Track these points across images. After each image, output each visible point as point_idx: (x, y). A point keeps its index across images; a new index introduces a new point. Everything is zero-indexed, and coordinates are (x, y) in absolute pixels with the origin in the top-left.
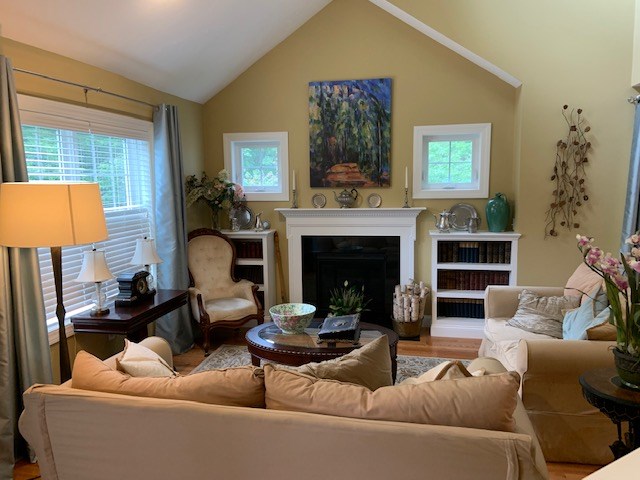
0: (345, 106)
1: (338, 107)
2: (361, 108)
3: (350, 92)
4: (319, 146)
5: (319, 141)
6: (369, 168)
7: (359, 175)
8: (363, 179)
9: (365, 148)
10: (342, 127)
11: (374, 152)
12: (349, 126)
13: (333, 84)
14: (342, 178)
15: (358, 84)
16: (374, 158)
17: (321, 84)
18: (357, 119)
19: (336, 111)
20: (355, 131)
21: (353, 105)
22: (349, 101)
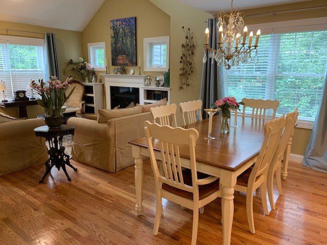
0: (121, 29)
1: (119, 31)
2: (126, 31)
3: (122, 24)
4: (114, 48)
5: (114, 46)
6: (129, 57)
7: (126, 60)
8: (127, 62)
9: (128, 49)
10: (120, 39)
11: (130, 50)
12: (123, 39)
13: (117, 20)
14: (121, 62)
15: (124, 20)
16: (131, 53)
17: (114, 21)
18: (125, 36)
19: (118, 33)
20: (124, 42)
21: (123, 30)
22: (122, 28)
